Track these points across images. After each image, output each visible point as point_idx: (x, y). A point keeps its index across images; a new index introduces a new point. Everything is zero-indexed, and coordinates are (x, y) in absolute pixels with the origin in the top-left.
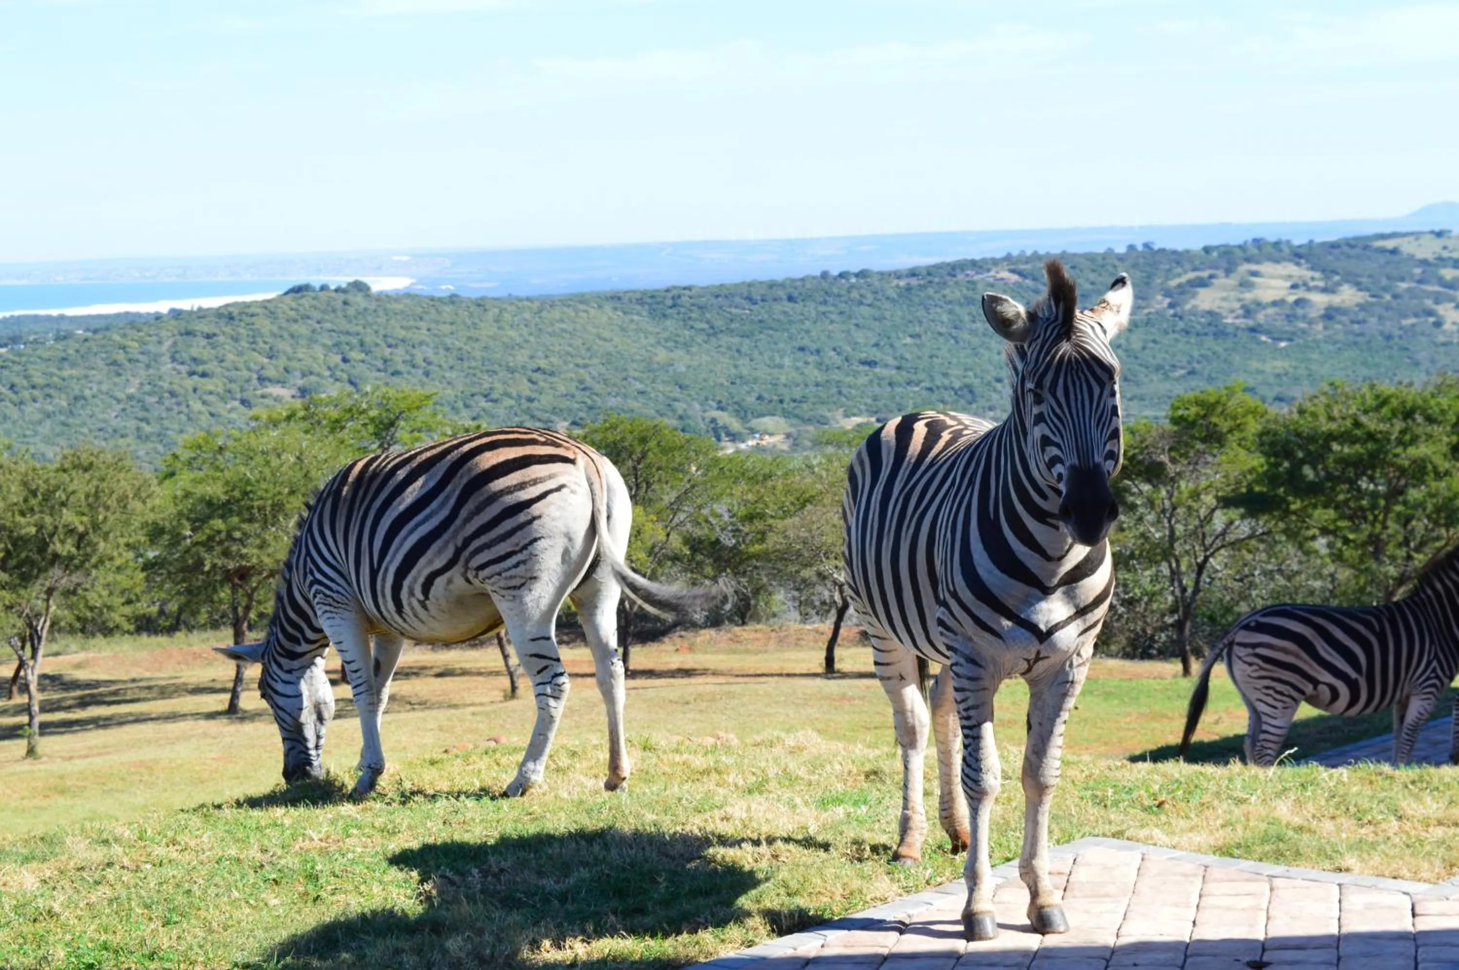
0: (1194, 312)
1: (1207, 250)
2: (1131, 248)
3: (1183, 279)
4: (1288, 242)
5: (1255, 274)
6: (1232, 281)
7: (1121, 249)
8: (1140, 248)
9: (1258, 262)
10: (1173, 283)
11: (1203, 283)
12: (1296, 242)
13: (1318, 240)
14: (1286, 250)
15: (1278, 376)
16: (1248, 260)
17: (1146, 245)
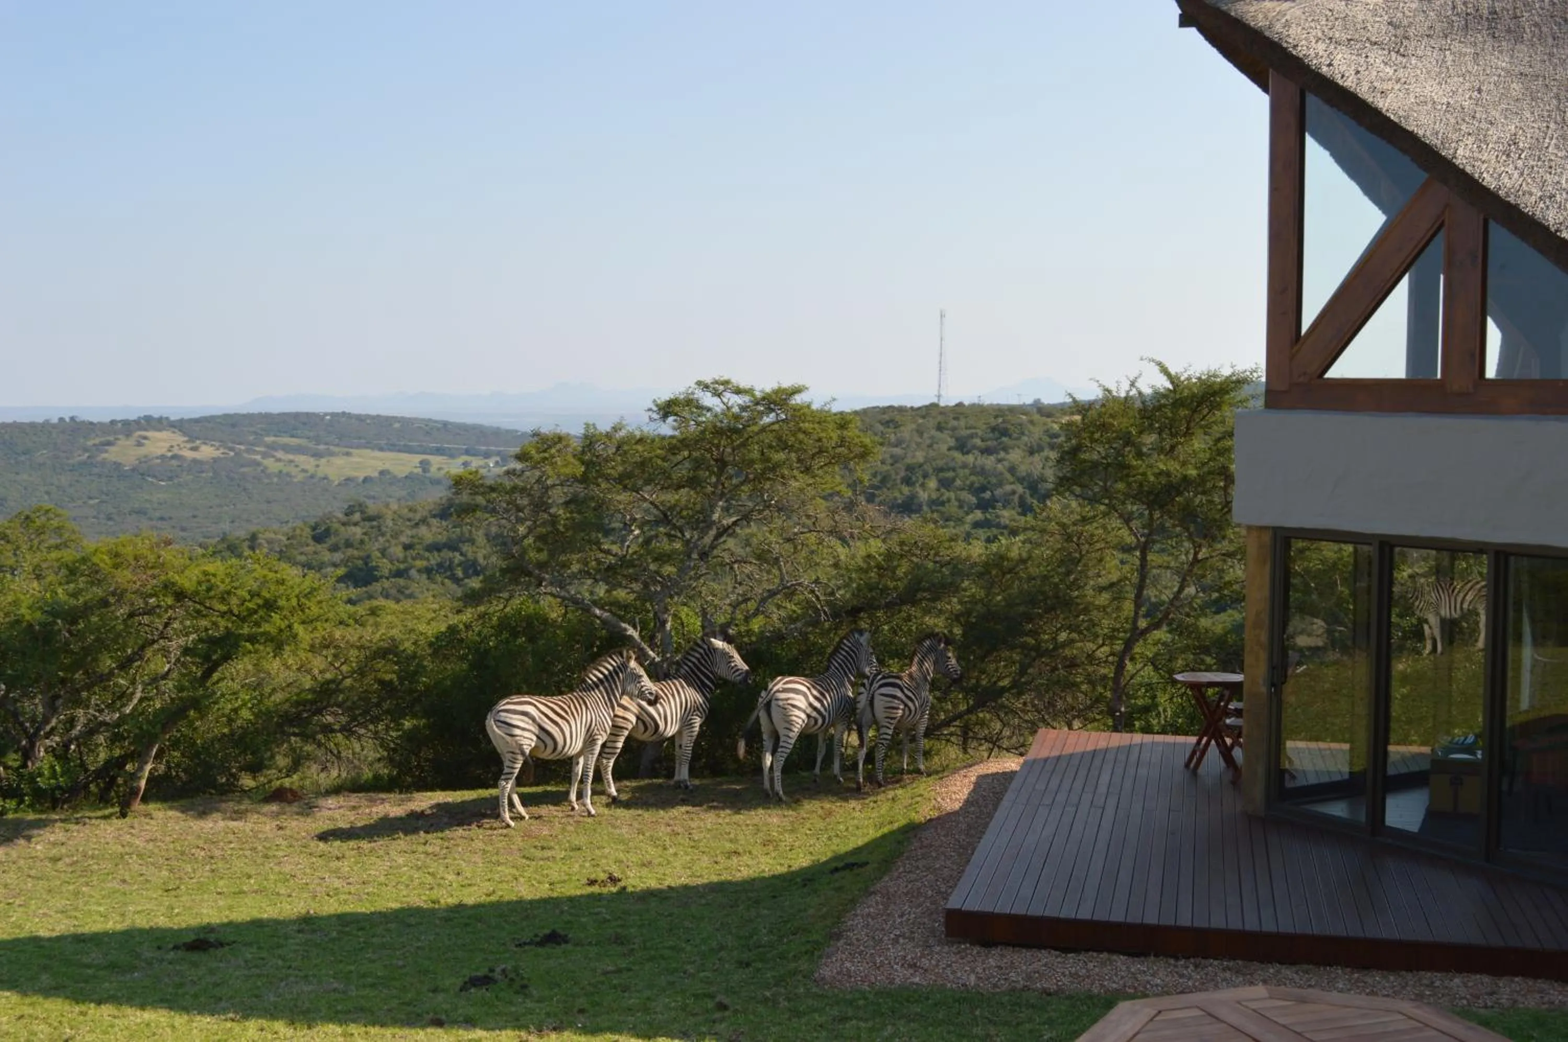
0: (103, 463)
1: (113, 422)
2: (61, 419)
3: (97, 441)
4: (167, 418)
5: (145, 438)
6: (131, 441)
7: (55, 420)
8: (67, 420)
9: (146, 430)
10: (90, 443)
11: (109, 444)
12: (172, 418)
13: (186, 417)
14: (165, 423)
15: (160, 504)
16: (140, 429)
17: (72, 419)
